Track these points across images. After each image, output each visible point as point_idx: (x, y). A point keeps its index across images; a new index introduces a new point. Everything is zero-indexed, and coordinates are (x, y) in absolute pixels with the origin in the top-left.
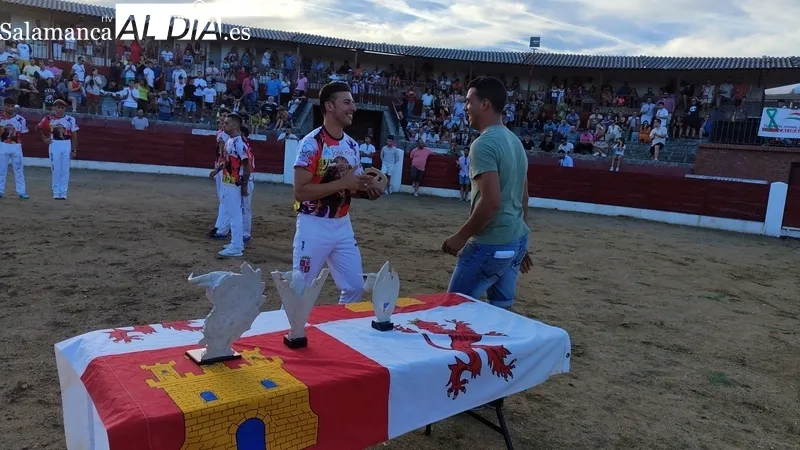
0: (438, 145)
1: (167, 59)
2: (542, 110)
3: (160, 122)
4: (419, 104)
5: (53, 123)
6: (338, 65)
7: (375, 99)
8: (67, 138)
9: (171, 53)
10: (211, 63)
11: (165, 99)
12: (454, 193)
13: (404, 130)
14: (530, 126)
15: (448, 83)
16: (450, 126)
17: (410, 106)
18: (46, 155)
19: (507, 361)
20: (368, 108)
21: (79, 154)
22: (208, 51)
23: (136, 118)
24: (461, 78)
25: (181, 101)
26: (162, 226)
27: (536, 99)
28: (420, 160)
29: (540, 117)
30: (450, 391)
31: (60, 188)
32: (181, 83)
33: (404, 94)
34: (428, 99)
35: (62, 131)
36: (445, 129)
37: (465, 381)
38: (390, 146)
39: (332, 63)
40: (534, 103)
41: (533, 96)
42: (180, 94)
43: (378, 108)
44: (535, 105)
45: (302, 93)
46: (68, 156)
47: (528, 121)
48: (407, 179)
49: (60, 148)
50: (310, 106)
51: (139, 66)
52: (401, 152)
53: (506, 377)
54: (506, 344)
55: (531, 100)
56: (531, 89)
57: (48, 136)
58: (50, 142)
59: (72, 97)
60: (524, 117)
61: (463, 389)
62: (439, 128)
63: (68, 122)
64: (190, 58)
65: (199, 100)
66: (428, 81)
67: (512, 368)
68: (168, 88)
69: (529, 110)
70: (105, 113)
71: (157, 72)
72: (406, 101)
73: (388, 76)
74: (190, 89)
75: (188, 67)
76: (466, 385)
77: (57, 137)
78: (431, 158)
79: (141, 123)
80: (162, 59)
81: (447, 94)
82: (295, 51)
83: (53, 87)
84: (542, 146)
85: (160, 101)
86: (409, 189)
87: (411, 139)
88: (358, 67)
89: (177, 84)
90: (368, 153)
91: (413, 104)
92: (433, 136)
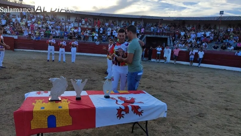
0: (184, 48)
1: (107, 25)
2: (224, 35)
3: (103, 43)
4: (180, 35)
5: (72, 43)
6: (154, 24)
7: (165, 34)
8: (75, 47)
9: (108, 24)
10: (118, 26)
11: (104, 36)
12: (188, 63)
13: (173, 43)
14: (219, 41)
15: (190, 28)
16: (189, 42)
17: (177, 36)
18: (70, 51)
19: (139, 110)
20: (163, 37)
21: (78, 51)
22: (118, 22)
23: (96, 42)
24: (195, 26)
25: (109, 36)
26: (94, 70)
27: (222, 32)
28: (176, 53)
29: (223, 38)
30: (118, 117)
31: (73, 60)
32: (109, 32)
33: (174, 32)
34: (183, 34)
35: (74, 45)
36: (187, 43)
37: (123, 114)
38: (167, 48)
39: (153, 24)
40: (221, 33)
41: (221, 31)
42: (109, 34)
43: (166, 37)
44: (221, 34)
45: (143, 33)
46: (75, 52)
47: (219, 40)
48: (172, 59)
49: (74, 49)
50: (145, 37)
51: (99, 27)
52: (170, 50)
53: (139, 115)
54: (140, 105)
55: (220, 32)
56: (220, 29)
57: (71, 47)
58: (71, 48)
59: (82, 37)
60: (217, 38)
61: (123, 117)
62: (185, 42)
63: (76, 43)
64: (113, 25)
65: (114, 36)
66: (183, 27)
67: (142, 113)
68: (106, 33)
69: (219, 36)
70: (89, 40)
71: (104, 29)
72: (175, 34)
73: (170, 26)
74: (112, 33)
75: (112, 27)
76: (124, 116)
77: (73, 47)
78: (180, 52)
79: (98, 43)
80: (106, 25)
81: (189, 31)
82: (142, 21)
83: (77, 34)
84: (222, 48)
85: (103, 37)
86: (173, 62)
87: (175, 46)
88: (161, 24)
89: (108, 32)
90: (159, 50)
91: (178, 35)
92: (182, 45)
